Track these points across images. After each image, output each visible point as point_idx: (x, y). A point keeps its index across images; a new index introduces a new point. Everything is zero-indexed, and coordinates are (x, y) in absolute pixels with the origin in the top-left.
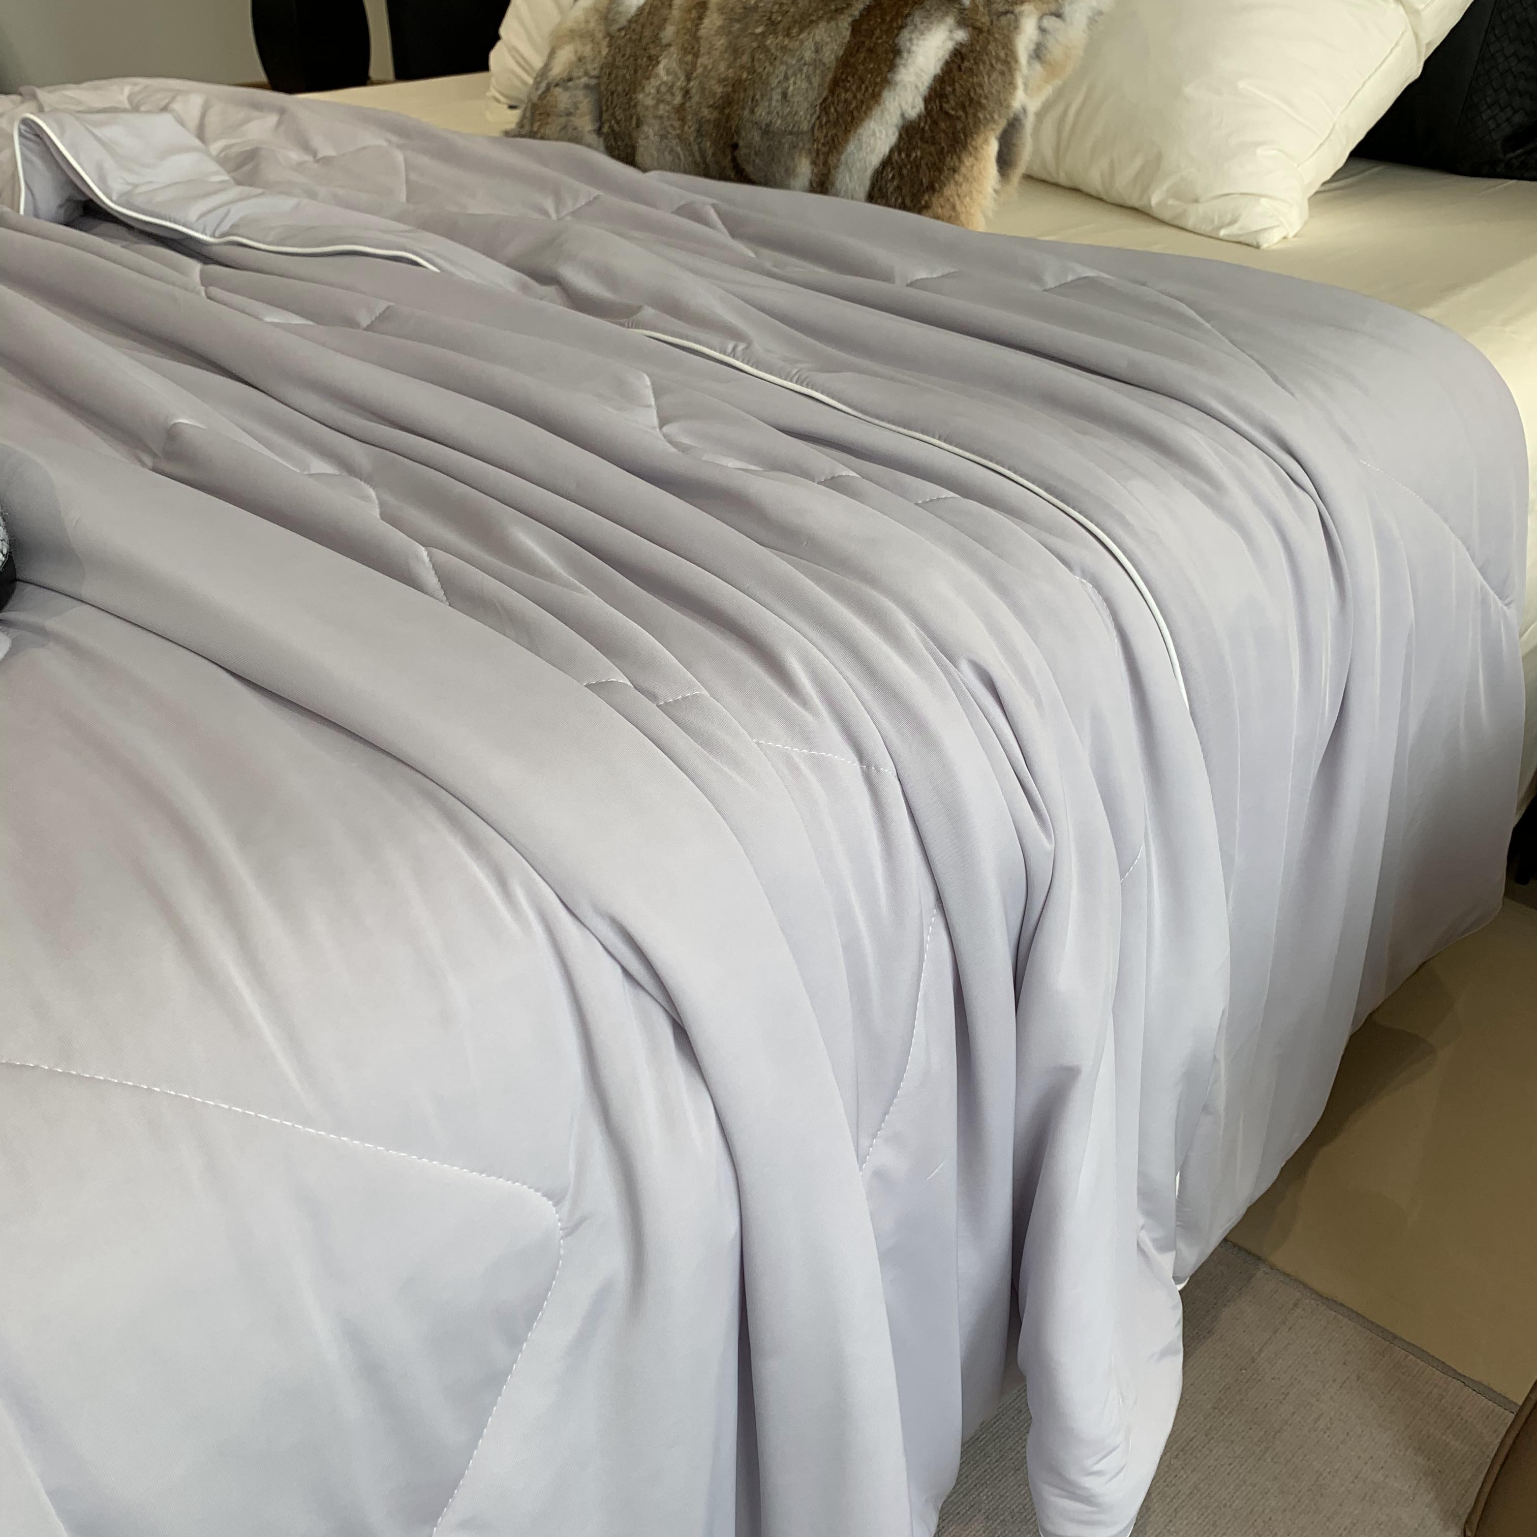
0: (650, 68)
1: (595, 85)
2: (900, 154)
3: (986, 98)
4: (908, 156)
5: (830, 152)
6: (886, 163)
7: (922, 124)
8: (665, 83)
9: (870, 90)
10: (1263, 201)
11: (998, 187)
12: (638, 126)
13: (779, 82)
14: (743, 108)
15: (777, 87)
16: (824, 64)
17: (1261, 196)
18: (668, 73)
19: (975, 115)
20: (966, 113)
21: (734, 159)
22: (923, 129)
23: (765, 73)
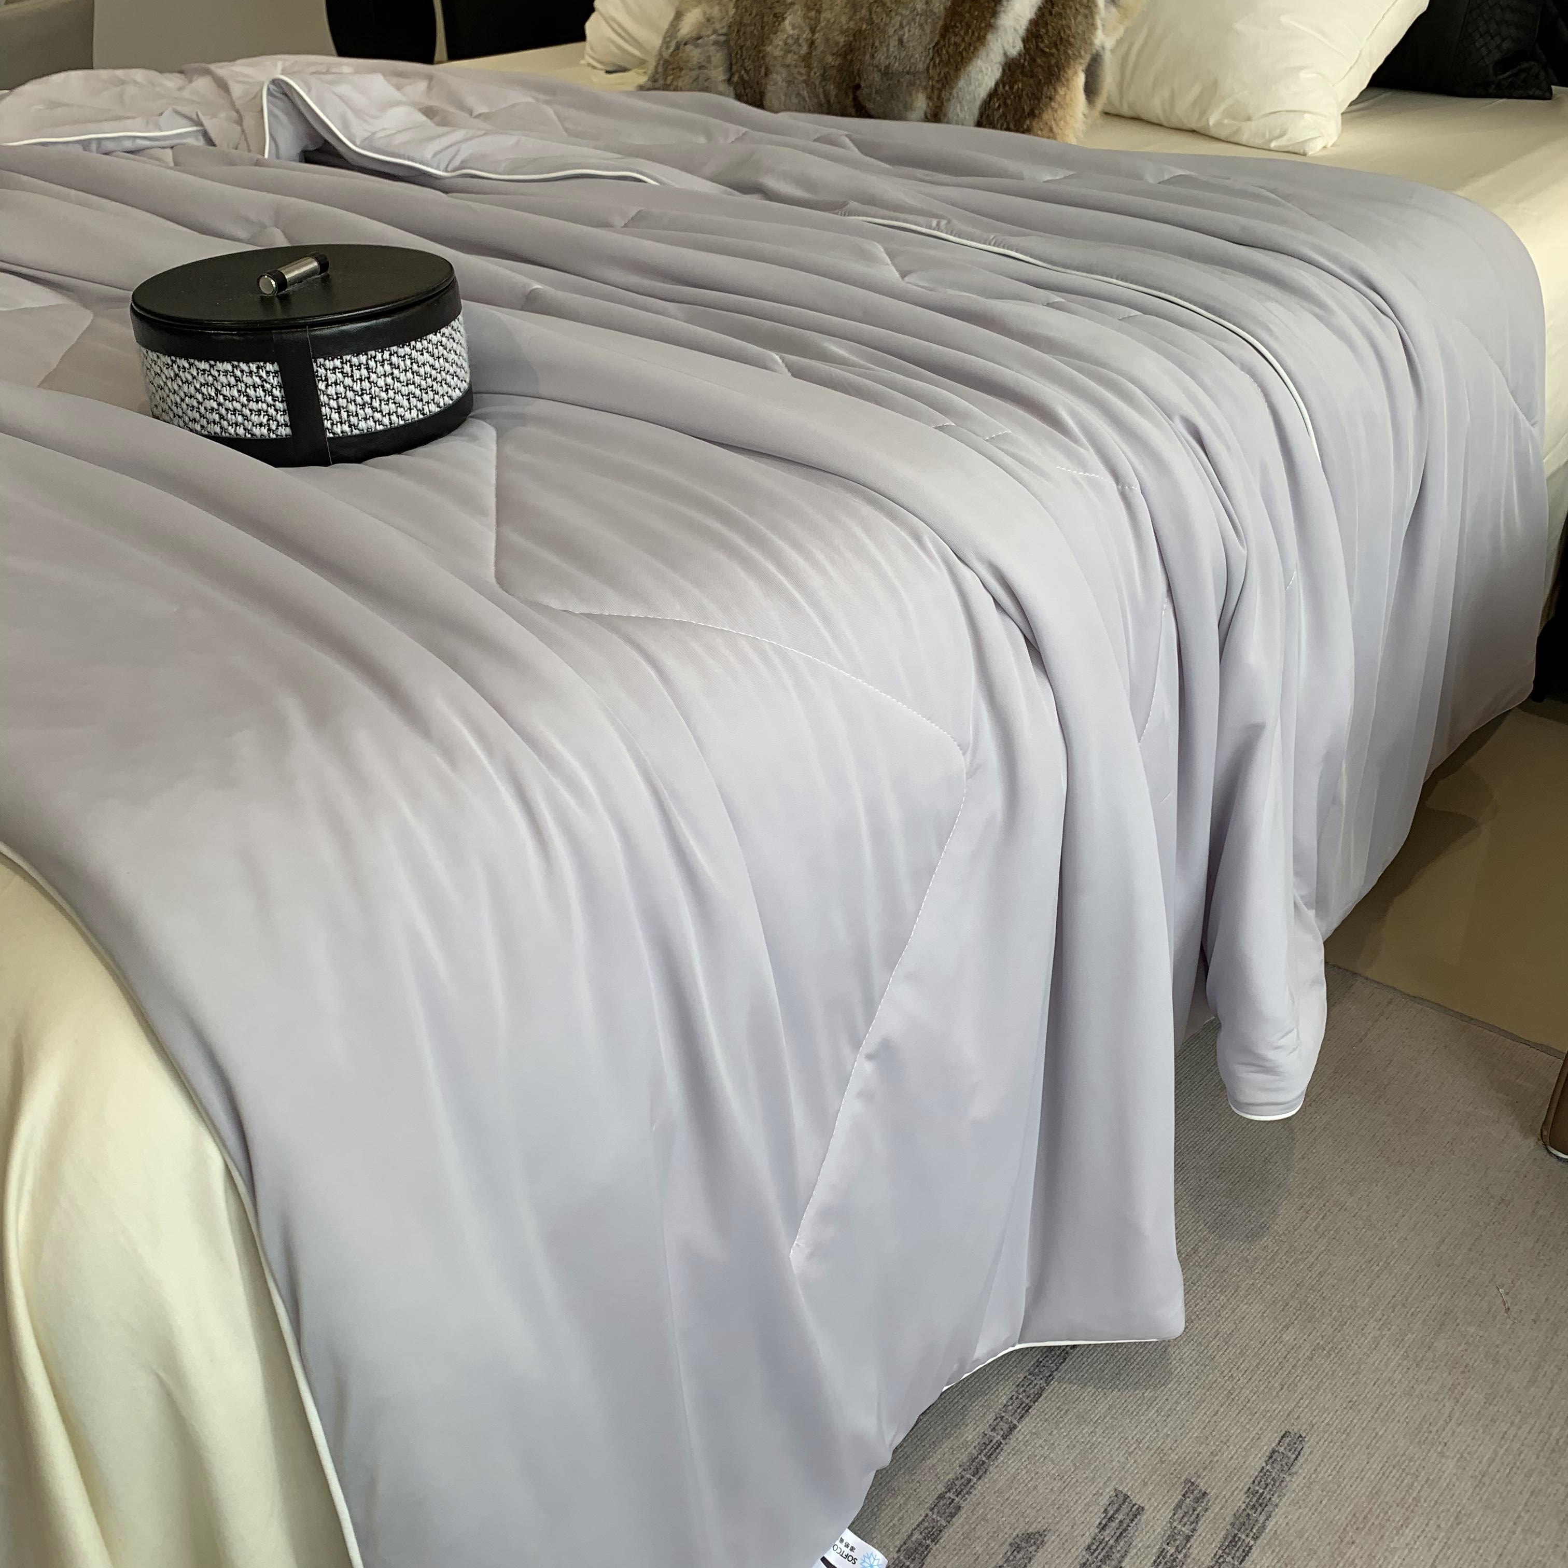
0: (777, 24)
1: (725, 41)
2: (1004, 87)
3: (1074, 37)
4: (1011, 88)
5: (944, 86)
6: (993, 94)
7: (1022, 61)
8: (789, 36)
9: (976, 34)
10: (1306, 116)
11: (1086, 112)
12: (766, 75)
13: (895, 31)
14: (864, 53)
15: (894, 35)
16: (935, 14)
17: (1305, 112)
18: (794, 28)
19: (1066, 52)
20: (1058, 50)
21: (855, 99)
22: (1023, 65)
23: (882, 24)
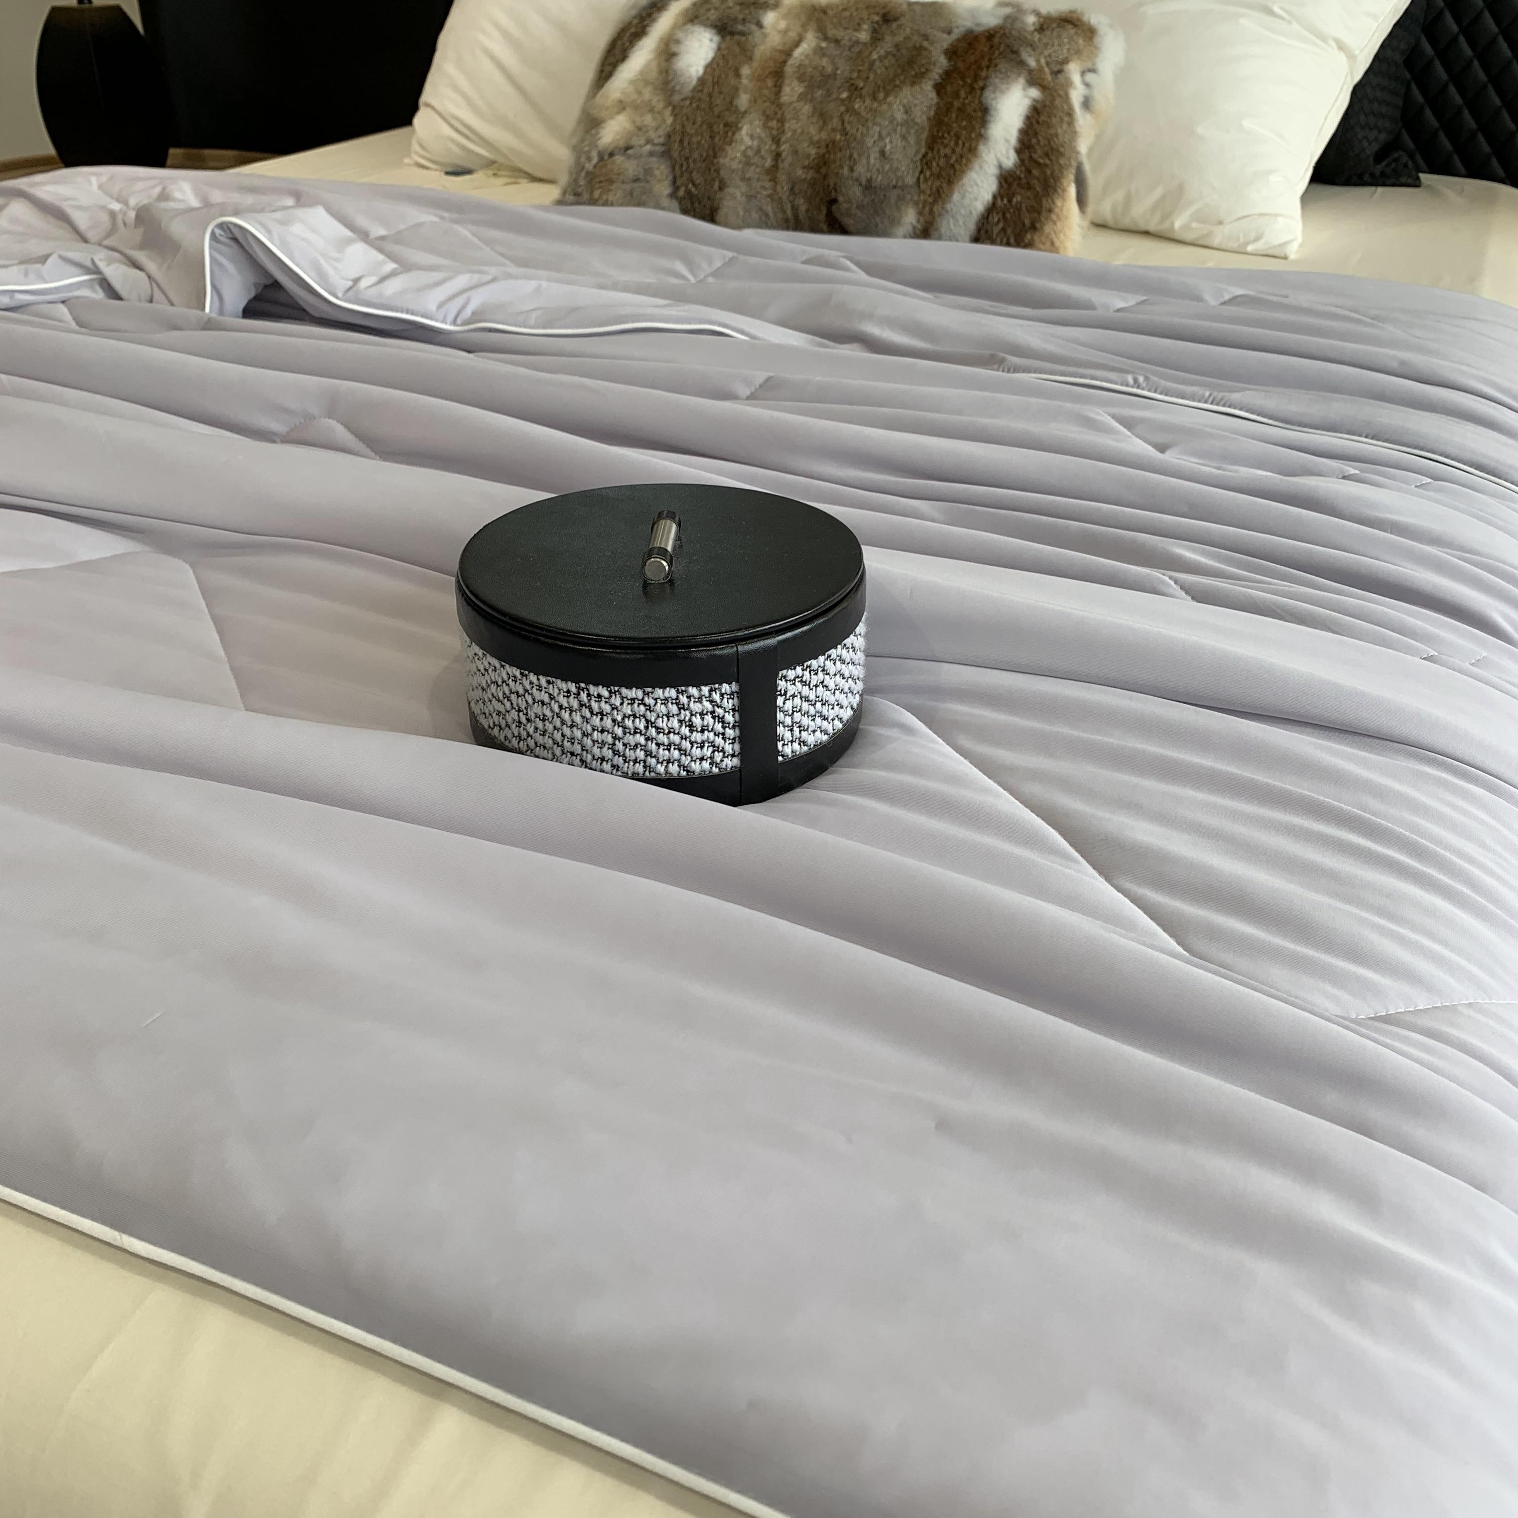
3: (1062, 146)
7: (1018, 172)
11: (1080, 222)
13: (874, 142)
19: (1057, 162)
23: (859, 134)
